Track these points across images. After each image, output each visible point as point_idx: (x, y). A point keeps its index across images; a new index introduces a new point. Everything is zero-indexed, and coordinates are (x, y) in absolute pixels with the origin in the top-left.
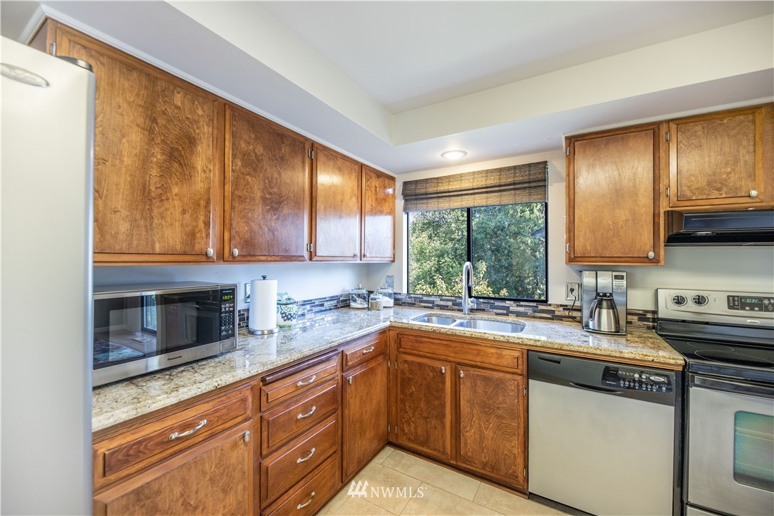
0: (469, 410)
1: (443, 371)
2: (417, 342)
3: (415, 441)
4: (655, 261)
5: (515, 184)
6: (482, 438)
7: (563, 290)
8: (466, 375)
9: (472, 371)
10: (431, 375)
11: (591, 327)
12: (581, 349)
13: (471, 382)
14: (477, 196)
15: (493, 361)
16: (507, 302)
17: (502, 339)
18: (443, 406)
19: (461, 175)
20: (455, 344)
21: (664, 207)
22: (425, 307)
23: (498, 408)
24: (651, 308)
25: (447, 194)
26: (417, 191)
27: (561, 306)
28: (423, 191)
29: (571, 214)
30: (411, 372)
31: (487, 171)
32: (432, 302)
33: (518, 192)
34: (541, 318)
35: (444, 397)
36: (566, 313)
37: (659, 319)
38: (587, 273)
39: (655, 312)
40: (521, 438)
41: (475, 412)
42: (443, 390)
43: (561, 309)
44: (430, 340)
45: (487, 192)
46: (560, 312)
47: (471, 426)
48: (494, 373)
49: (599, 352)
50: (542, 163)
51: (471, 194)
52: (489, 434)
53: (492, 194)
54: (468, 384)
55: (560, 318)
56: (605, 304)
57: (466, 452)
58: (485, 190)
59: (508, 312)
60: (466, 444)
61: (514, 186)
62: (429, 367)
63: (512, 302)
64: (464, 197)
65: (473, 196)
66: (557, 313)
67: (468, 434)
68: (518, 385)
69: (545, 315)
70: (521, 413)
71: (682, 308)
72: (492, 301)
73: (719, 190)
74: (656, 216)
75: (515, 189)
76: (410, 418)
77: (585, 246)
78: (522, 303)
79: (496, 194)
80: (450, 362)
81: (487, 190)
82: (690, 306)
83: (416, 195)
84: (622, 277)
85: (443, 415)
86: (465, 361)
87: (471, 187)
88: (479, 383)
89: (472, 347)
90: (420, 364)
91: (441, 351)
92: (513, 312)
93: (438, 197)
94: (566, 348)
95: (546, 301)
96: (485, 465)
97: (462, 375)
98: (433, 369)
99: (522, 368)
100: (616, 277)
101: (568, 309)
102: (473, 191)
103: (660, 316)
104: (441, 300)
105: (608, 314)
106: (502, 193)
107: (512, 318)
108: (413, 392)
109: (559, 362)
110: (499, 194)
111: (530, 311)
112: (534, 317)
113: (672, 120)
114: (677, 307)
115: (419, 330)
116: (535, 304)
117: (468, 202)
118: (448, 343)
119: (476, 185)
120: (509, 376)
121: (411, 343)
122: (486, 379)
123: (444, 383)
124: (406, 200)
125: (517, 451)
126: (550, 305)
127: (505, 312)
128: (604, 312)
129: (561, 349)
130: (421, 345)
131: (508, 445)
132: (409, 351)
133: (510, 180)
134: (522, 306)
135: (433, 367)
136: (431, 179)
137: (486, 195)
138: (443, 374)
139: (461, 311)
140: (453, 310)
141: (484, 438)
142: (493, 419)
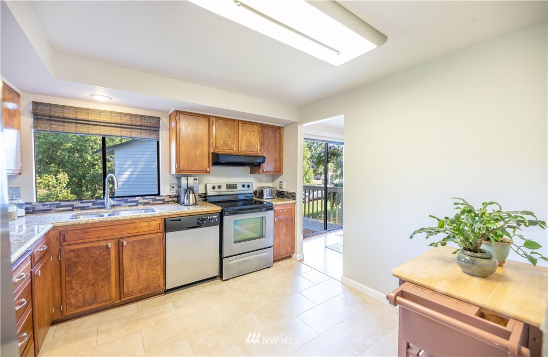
0: (130, 263)
1: (110, 246)
2: (84, 233)
3: (84, 305)
4: (209, 172)
5: (141, 126)
6: (139, 275)
7: (169, 187)
8: (127, 243)
9: (131, 239)
10: (98, 252)
11: (185, 203)
12: (189, 212)
13: (131, 246)
14: (113, 128)
15: (145, 229)
16: (137, 198)
17: (151, 216)
18: (109, 270)
19: (100, 111)
20: (118, 227)
21: (212, 151)
22: (63, 211)
23: (149, 255)
24: (204, 192)
25: (87, 122)
26: (52, 114)
27: (168, 196)
28: (61, 115)
29: (178, 149)
30: (78, 257)
31: (121, 114)
32: (72, 206)
33: (143, 131)
34: (157, 204)
35: (110, 263)
36: (171, 199)
37: (207, 196)
38: (183, 178)
39: (206, 194)
40: (162, 265)
41: (134, 263)
42: (109, 259)
43: (168, 197)
44: (96, 229)
45: (121, 127)
46: (167, 199)
47: (131, 272)
48: (146, 236)
49: (196, 211)
50: (157, 117)
51: (108, 126)
52: (143, 272)
53: (125, 129)
54: (129, 248)
55: (168, 202)
56: (191, 191)
57: (128, 290)
58: (120, 126)
59: (138, 203)
60: (128, 285)
61: (141, 127)
62: (96, 247)
63: (140, 197)
64: (102, 127)
65: (109, 128)
66: (166, 200)
67: (129, 279)
68: (160, 238)
69: (159, 202)
70: (162, 253)
71: (215, 190)
72: (126, 198)
73: (226, 146)
74: (209, 154)
75: (141, 129)
76: (77, 291)
77: (184, 165)
78: (146, 197)
79: (128, 130)
80: (113, 239)
81: (121, 126)
82: (217, 189)
83: (51, 117)
84: (197, 179)
85: (109, 275)
86: (126, 235)
87: (109, 122)
88: (136, 245)
89: (131, 225)
90: (86, 249)
91: (106, 234)
92: (140, 203)
93: (76, 123)
94: (183, 213)
95: (159, 194)
96: (140, 291)
97: (125, 244)
98: (99, 248)
99: (162, 228)
100: (195, 179)
101: (172, 197)
102: (111, 125)
103: (208, 195)
104: (81, 203)
105: (192, 196)
106: (132, 130)
107: (140, 207)
108: (80, 271)
109: (180, 220)
110: (130, 130)
111: (151, 202)
112: (153, 204)
113: (214, 117)
114: (213, 190)
115: (87, 223)
116: (154, 197)
117: (105, 131)
118: (112, 227)
119: (113, 120)
120: (155, 235)
121: (77, 236)
122: (141, 241)
123: (109, 254)
124: (35, 119)
125: (160, 273)
126: (162, 196)
127: (135, 204)
128: (191, 195)
129: (181, 214)
130: (87, 234)
131: (155, 272)
132: (74, 242)
133: (138, 123)
134: (146, 199)
135: (99, 247)
136: (69, 107)
137: (120, 129)
138: (109, 248)
139: (104, 208)
140: (93, 209)
141: (140, 275)
142: (146, 262)
